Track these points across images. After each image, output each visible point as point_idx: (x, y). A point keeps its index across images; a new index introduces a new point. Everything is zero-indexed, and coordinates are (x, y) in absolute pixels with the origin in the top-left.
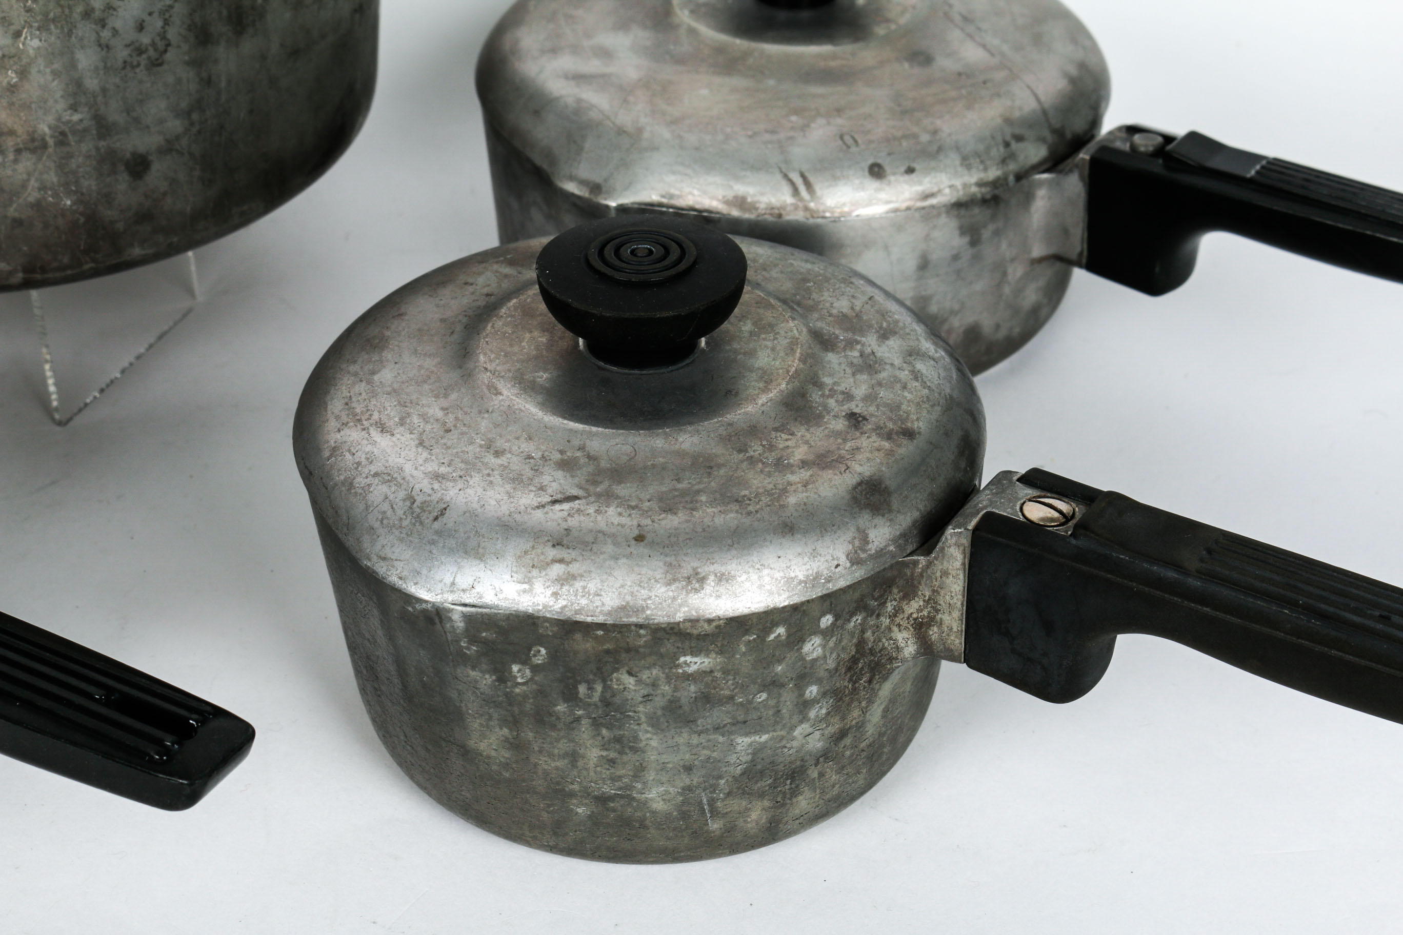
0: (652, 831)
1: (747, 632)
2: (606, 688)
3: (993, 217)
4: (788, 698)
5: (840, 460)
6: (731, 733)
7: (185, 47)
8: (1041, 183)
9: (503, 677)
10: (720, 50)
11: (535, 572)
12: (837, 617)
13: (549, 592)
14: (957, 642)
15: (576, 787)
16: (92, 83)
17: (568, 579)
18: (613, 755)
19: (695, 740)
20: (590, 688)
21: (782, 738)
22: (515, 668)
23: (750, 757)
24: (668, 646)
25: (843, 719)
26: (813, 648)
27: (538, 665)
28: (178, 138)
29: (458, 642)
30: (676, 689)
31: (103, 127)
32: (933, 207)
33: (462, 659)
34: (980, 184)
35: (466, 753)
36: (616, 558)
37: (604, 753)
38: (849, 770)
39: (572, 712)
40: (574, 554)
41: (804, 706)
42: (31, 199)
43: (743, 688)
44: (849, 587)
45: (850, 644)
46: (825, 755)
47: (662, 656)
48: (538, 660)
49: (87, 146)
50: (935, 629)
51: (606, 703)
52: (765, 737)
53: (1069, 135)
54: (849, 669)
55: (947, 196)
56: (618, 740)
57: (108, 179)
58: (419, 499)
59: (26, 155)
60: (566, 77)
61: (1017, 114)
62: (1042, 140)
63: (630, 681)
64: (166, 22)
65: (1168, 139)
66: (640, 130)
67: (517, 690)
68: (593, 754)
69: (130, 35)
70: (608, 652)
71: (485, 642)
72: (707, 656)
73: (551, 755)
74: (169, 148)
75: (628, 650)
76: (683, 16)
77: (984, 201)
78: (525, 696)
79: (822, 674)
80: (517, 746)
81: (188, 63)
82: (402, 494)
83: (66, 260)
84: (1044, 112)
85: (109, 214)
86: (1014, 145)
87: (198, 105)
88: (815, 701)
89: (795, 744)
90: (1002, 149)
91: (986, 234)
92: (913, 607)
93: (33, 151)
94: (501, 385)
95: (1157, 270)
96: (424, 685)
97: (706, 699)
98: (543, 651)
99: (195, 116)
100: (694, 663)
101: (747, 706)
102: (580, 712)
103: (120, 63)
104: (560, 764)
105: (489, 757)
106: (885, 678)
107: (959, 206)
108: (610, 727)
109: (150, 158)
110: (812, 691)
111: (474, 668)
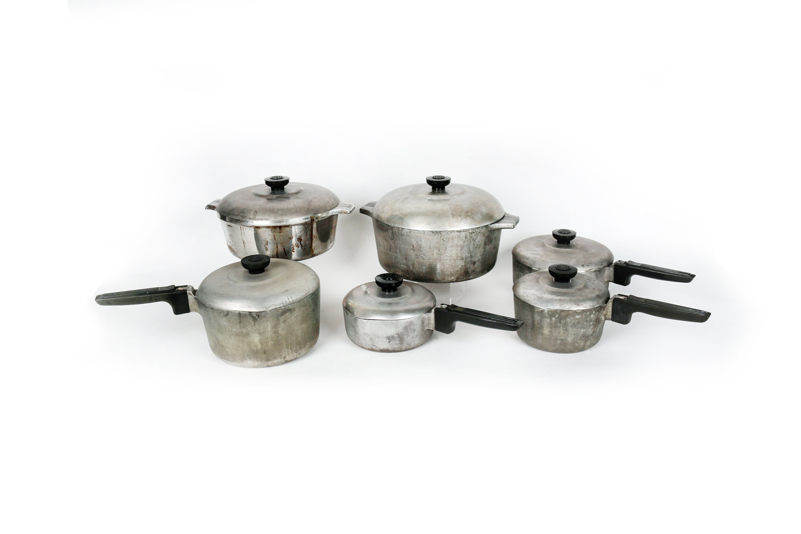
0: (568, 345)
1: (584, 312)
2: (565, 320)
3: (600, 274)
4: (588, 324)
5: (593, 292)
6: (581, 329)
7: (483, 245)
8: (606, 269)
9: (551, 320)
10: (555, 250)
11: (557, 304)
12: (595, 312)
13: (559, 306)
14: (610, 317)
15: (558, 338)
16: (471, 250)
17: (562, 304)
18: (564, 332)
19: (576, 329)
20: (563, 321)
21: (587, 331)
22: (553, 318)
23: (582, 333)
24: (574, 314)
25: (594, 329)
26: (592, 316)
27: (556, 318)
28: (480, 259)
29: (545, 314)
30: (575, 321)
31: (471, 257)
32: (591, 271)
33: (546, 317)
34: (598, 268)
35: (542, 334)
36: (568, 302)
37: (563, 332)
38: (594, 339)
39: (560, 325)
40: (562, 301)
41: (590, 325)
42: (460, 267)
43: (583, 321)
44: (597, 307)
45: (596, 316)
46: (592, 335)
47: (573, 315)
48: (556, 317)
49: (469, 260)
50: (607, 315)
51: (565, 323)
52: (585, 330)
53: (610, 262)
54: (596, 321)
55: (593, 270)
56: (566, 329)
57: (470, 265)
58: (539, 296)
59: (461, 260)
60: (531, 254)
61: (602, 259)
62: (606, 262)
63: (569, 319)
64: (482, 241)
65: (626, 262)
66: (546, 260)
67: (553, 322)
68: (562, 332)
69: (477, 243)
70: (566, 315)
71: (550, 314)
72: (579, 316)
73: (556, 333)
74: (478, 261)
75: (569, 315)
76: (547, 246)
77: (599, 271)
78: (554, 323)
79: (593, 321)
80: (551, 332)
81: (483, 248)
82: (536, 296)
83: (462, 277)
84: (606, 259)
85: (469, 270)
86: (602, 263)
87: (483, 254)
88: (592, 325)
89: (588, 332)
90: (601, 263)
91: (599, 276)
92: (604, 312)
93: (462, 260)
94: (545, 284)
95: (625, 281)
96: (538, 323)
97: (578, 323)
98: (557, 315)
99: (482, 256)
100: (577, 317)
101: (583, 324)
102: (561, 325)
103: (475, 247)
104: (557, 334)
105: (546, 334)
106: (600, 324)
107: (595, 271)
108: (565, 327)
109: (476, 262)
110: (591, 323)
111: (547, 318)
